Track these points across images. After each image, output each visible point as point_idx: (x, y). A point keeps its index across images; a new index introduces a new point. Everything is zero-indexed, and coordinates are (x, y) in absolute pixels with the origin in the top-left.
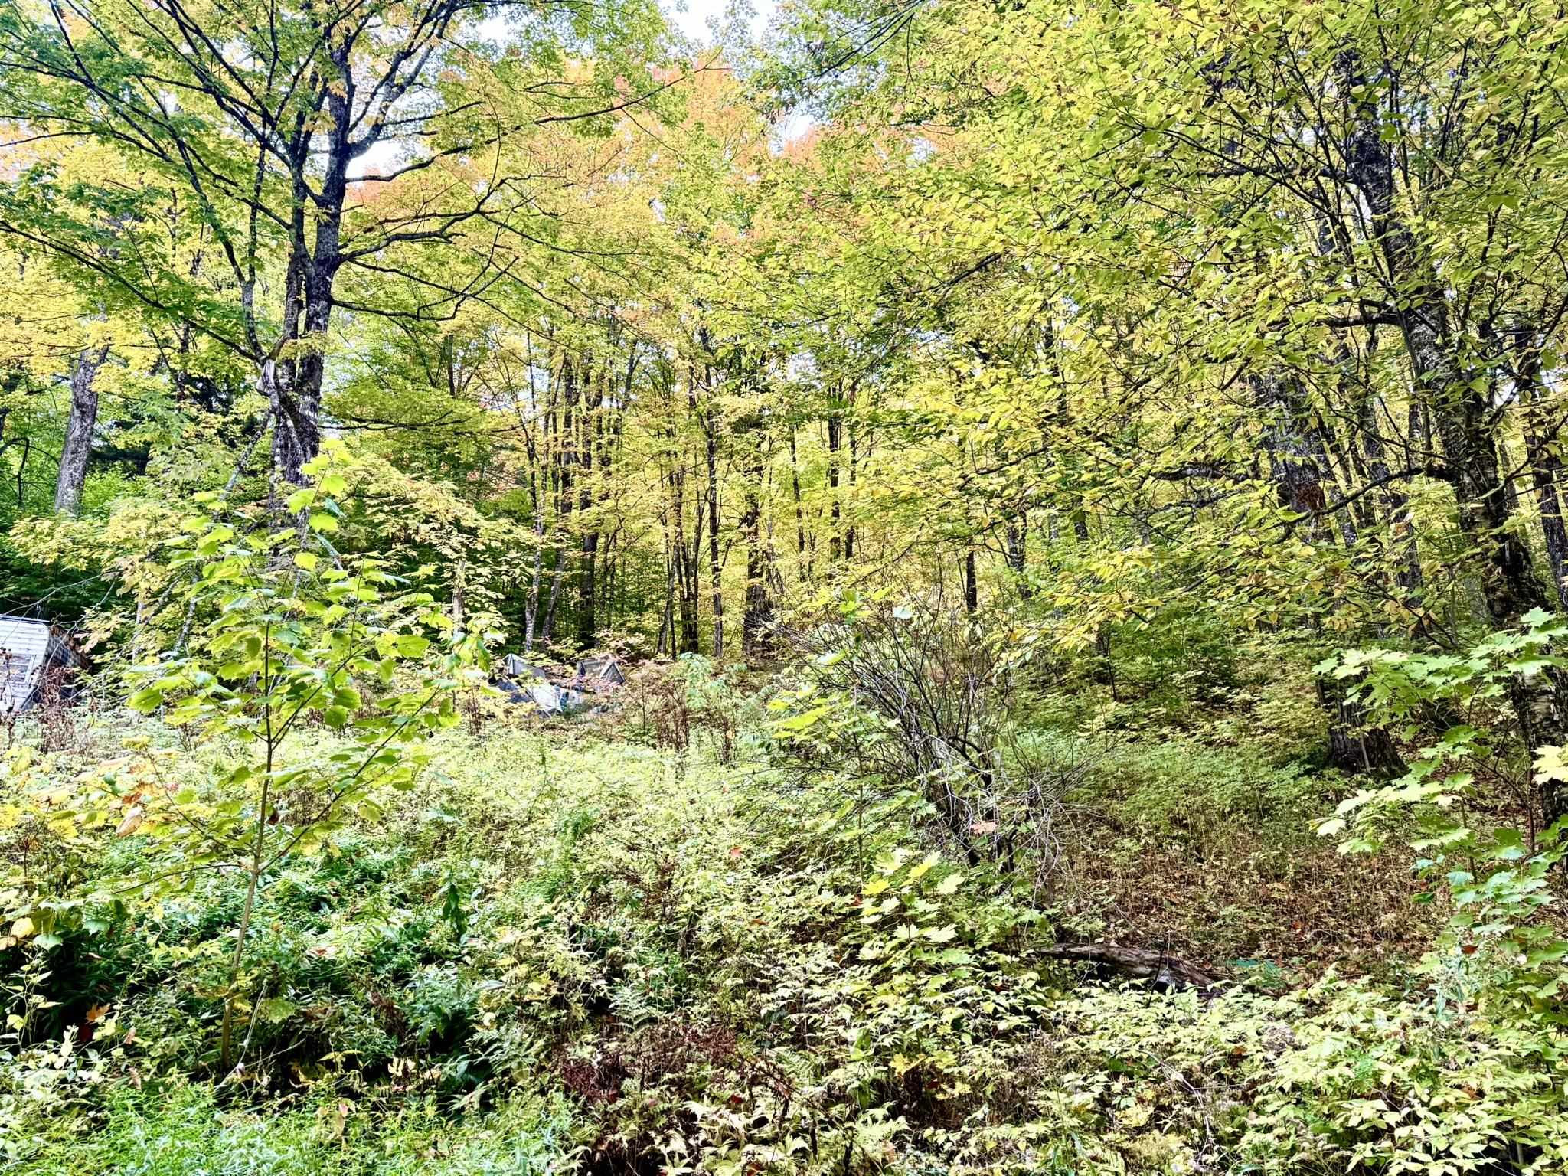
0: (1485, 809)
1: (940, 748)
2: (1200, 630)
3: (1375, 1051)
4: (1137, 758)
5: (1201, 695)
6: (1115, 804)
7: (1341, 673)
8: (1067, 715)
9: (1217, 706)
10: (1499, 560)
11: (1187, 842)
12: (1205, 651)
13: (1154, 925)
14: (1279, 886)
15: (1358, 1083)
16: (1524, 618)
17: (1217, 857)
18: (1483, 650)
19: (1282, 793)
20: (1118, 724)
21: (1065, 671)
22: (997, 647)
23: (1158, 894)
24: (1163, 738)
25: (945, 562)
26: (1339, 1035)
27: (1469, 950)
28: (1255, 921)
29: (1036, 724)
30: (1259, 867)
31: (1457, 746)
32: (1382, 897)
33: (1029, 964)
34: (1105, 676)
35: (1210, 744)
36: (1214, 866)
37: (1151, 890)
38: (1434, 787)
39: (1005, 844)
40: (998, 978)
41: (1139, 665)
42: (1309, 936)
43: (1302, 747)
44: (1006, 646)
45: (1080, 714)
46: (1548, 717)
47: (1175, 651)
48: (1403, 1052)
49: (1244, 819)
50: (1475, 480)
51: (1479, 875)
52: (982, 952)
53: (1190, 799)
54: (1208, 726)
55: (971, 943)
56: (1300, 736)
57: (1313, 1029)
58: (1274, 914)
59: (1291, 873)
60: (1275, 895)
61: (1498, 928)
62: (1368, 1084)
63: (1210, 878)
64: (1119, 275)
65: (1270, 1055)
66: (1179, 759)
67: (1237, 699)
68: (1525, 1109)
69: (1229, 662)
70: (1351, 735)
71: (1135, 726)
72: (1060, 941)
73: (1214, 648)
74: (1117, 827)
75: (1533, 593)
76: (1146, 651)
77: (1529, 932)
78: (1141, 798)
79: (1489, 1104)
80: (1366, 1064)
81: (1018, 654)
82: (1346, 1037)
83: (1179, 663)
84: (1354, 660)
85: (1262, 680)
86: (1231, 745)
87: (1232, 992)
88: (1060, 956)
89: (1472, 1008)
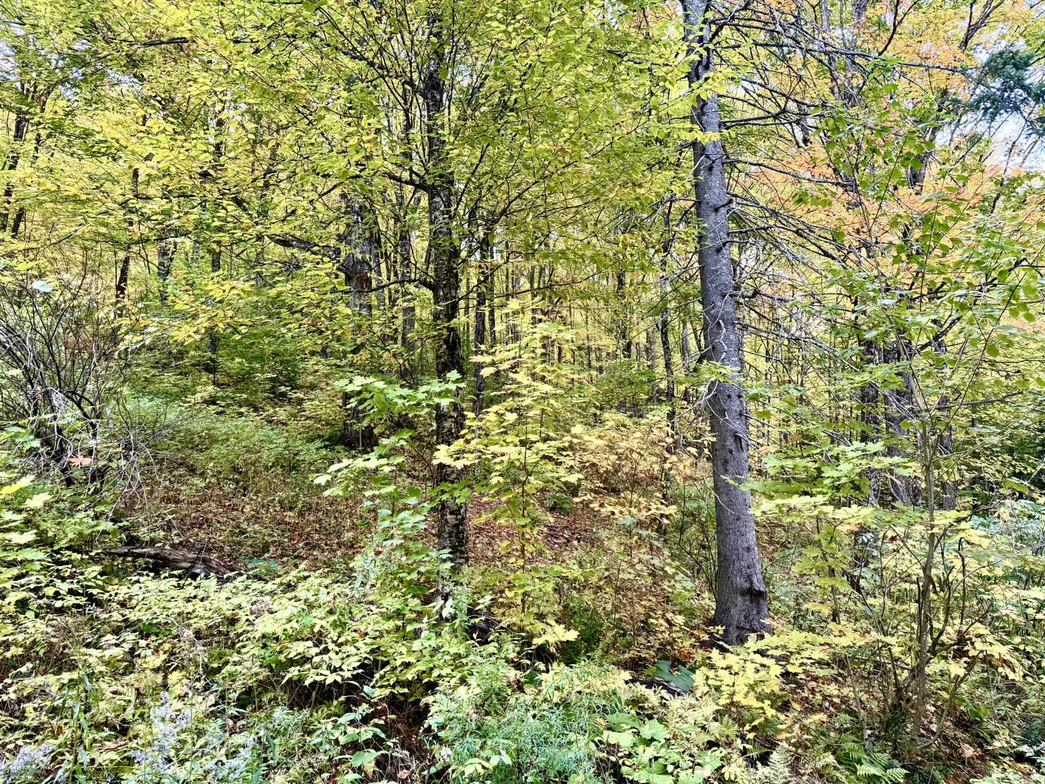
0: (414, 477)
1: (58, 398)
2: (282, 349)
3: (315, 613)
4: (218, 425)
5: (273, 390)
6: (196, 455)
7: (350, 388)
8: (176, 390)
9: (279, 398)
10: (446, 341)
11: (237, 483)
12: (282, 362)
13: (202, 535)
14: (291, 514)
15: (301, 632)
16: (448, 375)
17: (256, 494)
18: (424, 388)
19: (307, 458)
20: (212, 401)
21: (182, 359)
22: (123, 330)
23: (210, 516)
24: (241, 414)
25: (105, 259)
26: (296, 604)
27: (378, 553)
28: (270, 535)
29: (150, 393)
30: (281, 502)
31: (401, 439)
32: (349, 523)
33: (95, 560)
34: (211, 368)
35: (271, 422)
36: (251, 500)
37: (206, 513)
38: (384, 461)
39: (99, 475)
40: (67, 570)
41: (236, 364)
42: (301, 545)
43: (327, 432)
44: (132, 330)
45: (185, 391)
46: (450, 430)
47: (261, 358)
48: (331, 612)
49: (279, 471)
50: (445, 295)
51: (395, 512)
52: (57, 552)
53: (247, 456)
54: (272, 411)
55: (51, 545)
56: (327, 424)
57: (284, 601)
58: (283, 531)
59: (300, 506)
60: (287, 519)
61: (397, 541)
62: (306, 633)
63: (248, 507)
64: (267, 91)
65: (252, 618)
66: (247, 430)
67: (294, 396)
68: (386, 640)
69: (294, 371)
70: (355, 427)
71: (223, 404)
72: (126, 544)
73: (288, 361)
74: (192, 470)
75: (458, 363)
76: (242, 355)
77: (410, 544)
78: (214, 452)
79: (368, 640)
80: (308, 620)
81: (140, 338)
82: (301, 605)
83: (262, 367)
84: (359, 382)
85: (313, 387)
86: (285, 424)
87: (240, 579)
88: (125, 555)
89: (373, 586)
